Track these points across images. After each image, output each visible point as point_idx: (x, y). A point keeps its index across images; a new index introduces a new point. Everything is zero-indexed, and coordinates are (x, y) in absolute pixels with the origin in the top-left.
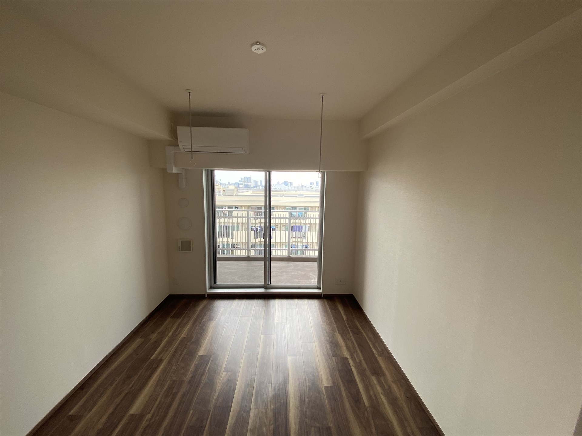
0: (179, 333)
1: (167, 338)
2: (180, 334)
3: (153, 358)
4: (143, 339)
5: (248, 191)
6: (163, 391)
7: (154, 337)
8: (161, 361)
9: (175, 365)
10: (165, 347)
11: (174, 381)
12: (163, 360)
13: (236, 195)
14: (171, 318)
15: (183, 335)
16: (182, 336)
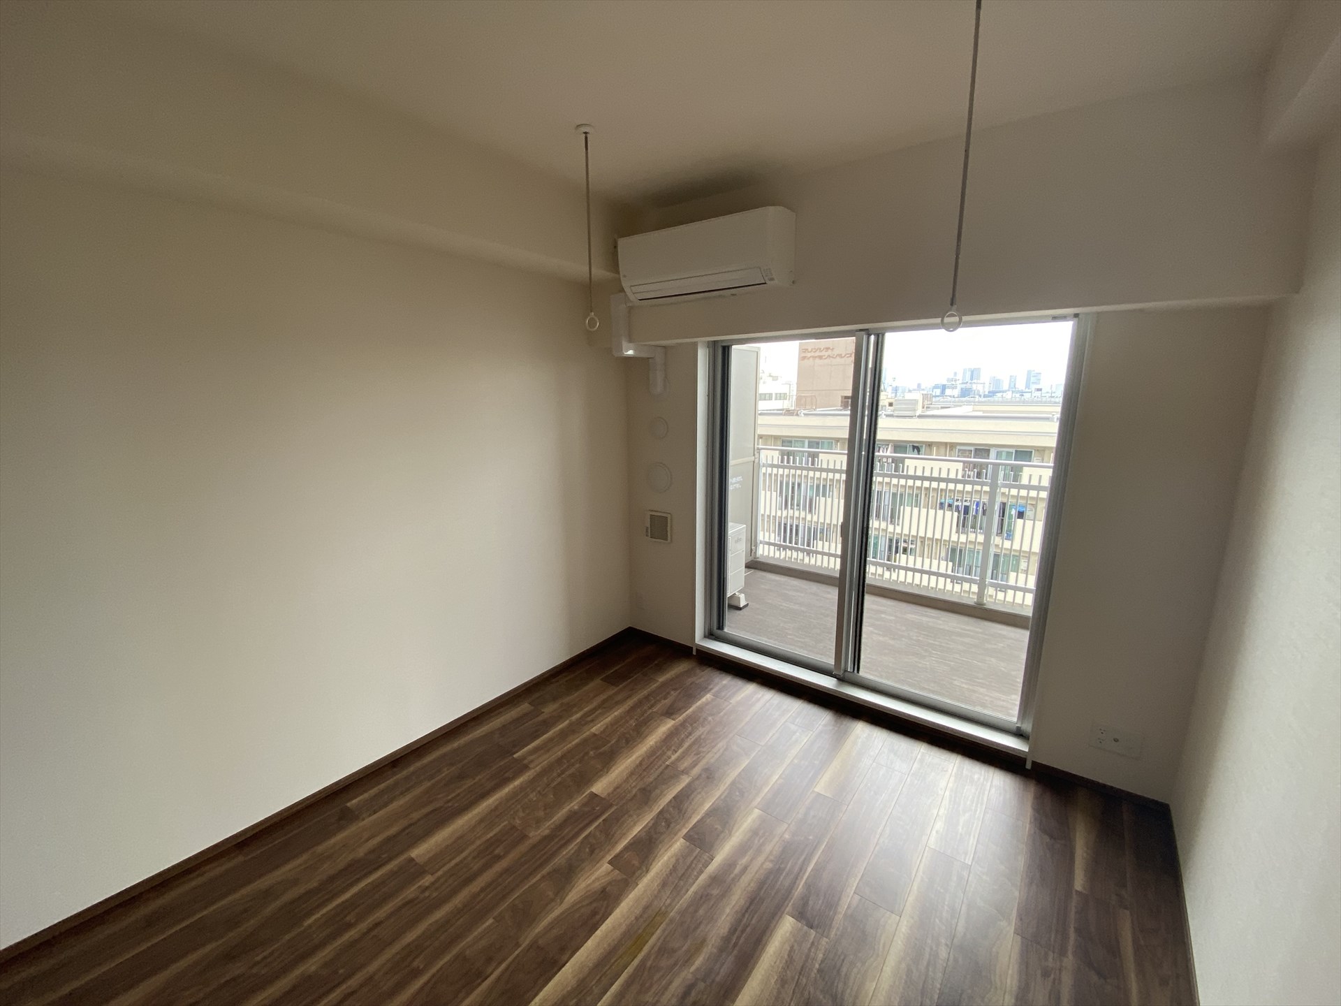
0: (592, 721)
1: (567, 722)
2: (592, 724)
3: (519, 756)
4: (533, 708)
5: (960, 406)
6: (484, 839)
7: (549, 709)
8: (526, 768)
9: (539, 792)
10: (551, 740)
11: (513, 828)
12: (530, 769)
13: (920, 417)
14: (602, 680)
15: (596, 728)
16: (593, 730)
